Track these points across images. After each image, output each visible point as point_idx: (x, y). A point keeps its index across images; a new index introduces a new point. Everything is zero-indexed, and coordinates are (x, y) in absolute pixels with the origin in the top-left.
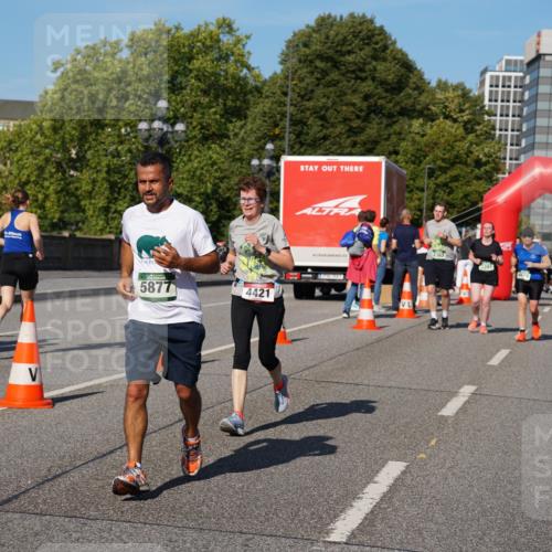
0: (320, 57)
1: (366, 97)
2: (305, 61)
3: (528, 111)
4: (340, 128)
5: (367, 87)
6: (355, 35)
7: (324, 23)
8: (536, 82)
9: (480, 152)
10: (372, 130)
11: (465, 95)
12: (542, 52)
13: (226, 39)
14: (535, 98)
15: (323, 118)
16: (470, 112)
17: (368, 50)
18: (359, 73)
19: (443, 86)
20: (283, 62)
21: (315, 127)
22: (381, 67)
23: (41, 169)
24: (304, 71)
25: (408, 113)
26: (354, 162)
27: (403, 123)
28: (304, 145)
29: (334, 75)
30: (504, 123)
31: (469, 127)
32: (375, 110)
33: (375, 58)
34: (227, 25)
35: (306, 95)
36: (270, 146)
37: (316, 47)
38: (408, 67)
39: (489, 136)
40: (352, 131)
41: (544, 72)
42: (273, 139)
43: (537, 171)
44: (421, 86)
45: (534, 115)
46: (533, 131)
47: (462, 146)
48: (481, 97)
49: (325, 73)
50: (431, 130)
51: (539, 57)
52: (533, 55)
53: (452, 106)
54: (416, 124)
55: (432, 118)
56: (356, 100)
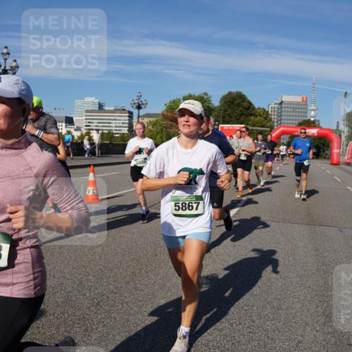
0: (229, 102)
1: (241, 111)
2: (225, 102)
3: (280, 115)
4: (234, 118)
5: (240, 109)
6: (238, 96)
7: (230, 93)
8: (282, 108)
9: (268, 124)
10: (242, 119)
11: (264, 110)
12: (283, 100)
13: (206, 97)
14: (281, 112)
15: (230, 116)
16: (265, 115)
17: (240, 100)
18: (239, 105)
19: (259, 108)
20: (220, 102)
21: (227, 118)
22: (244, 104)
23: (162, 130)
24: (225, 105)
25: (251, 115)
26: (237, 126)
27: (249, 117)
28: (224, 123)
29: (232, 106)
30: (274, 118)
31: (265, 118)
32: (242, 114)
33: (242, 101)
34: (206, 94)
35: (225, 111)
36: (217, 123)
37: (228, 100)
38: (250, 103)
39: (270, 120)
40: (237, 119)
41: (283, 105)
42: (218, 121)
43: (282, 129)
44: (254, 108)
45: (281, 116)
46: (281, 119)
47: (264, 123)
48: (268, 111)
49: (230, 105)
50: (256, 119)
51: (282, 102)
52: (280, 101)
53: (261, 113)
54: (253, 118)
55: (257, 116)
56: (238, 112)
